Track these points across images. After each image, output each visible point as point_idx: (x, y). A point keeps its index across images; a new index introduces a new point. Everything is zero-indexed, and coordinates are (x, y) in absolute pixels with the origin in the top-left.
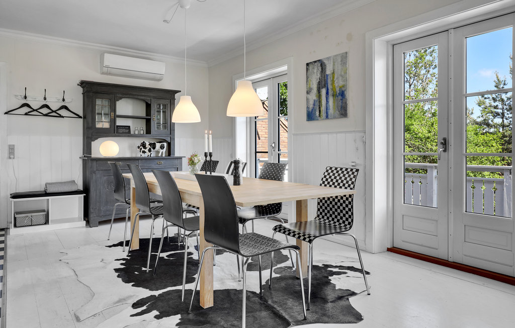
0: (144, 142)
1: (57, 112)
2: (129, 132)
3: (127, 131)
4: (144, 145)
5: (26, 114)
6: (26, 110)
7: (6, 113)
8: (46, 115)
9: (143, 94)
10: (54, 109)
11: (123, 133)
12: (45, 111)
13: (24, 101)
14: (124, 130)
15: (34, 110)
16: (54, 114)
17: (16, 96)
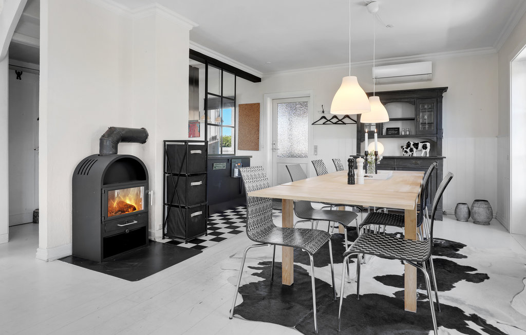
0: (409, 142)
1: (342, 120)
2: (398, 133)
3: (396, 132)
4: (408, 145)
5: (324, 124)
6: (324, 120)
7: (313, 124)
8: (335, 123)
9: (406, 97)
10: (340, 119)
11: (392, 134)
12: (335, 120)
13: (323, 115)
14: (393, 132)
15: (328, 121)
16: (340, 122)
17: (319, 111)
